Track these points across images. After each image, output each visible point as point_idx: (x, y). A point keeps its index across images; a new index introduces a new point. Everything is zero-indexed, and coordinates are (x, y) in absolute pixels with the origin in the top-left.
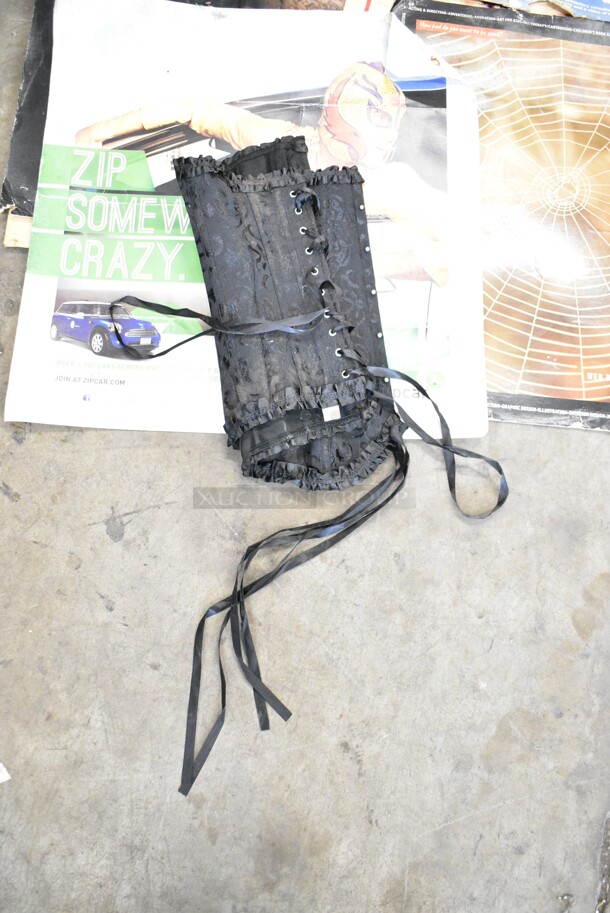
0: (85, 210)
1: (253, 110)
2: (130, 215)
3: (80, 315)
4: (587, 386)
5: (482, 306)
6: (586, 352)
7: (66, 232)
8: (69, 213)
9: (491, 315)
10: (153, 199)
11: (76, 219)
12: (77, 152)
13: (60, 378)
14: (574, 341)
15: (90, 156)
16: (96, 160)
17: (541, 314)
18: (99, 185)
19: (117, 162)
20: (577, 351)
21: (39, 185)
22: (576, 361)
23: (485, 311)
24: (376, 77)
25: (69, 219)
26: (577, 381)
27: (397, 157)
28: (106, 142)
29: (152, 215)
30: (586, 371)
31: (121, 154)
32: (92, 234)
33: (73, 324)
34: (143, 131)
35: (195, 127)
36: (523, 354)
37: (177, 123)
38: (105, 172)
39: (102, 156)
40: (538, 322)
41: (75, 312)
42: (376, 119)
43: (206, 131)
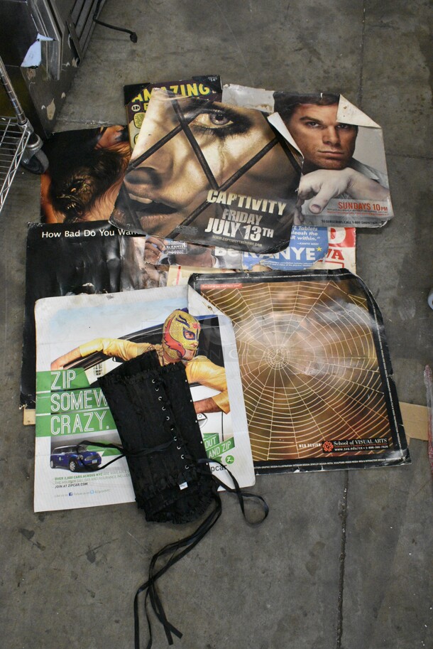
0: (59, 401)
1: (131, 340)
2: (80, 400)
3: (63, 454)
4: (299, 451)
5: (246, 419)
6: (297, 435)
7: (52, 414)
8: (52, 404)
9: (252, 424)
10: (90, 391)
11: (55, 406)
12: (52, 373)
13: (57, 487)
14: (291, 430)
15: (58, 374)
16: (61, 376)
17: (275, 415)
18: (64, 387)
19: (71, 375)
20: (293, 435)
21: (37, 393)
22: (293, 440)
23: (248, 422)
24: (184, 315)
25: (52, 407)
26: (294, 450)
28: (65, 366)
29: (90, 399)
30: (298, 444)
31: (72, 371)
32: (64, 413)
33: (60, 459)
34: (81, 358)
35: (105, 353)
36: (269, 440)
37: (97, 351)
38: (66, 380)
39: (64, 373)
40: (274, 423)
41: (61, 453)
42: (188, 336)
43: (111, 354)
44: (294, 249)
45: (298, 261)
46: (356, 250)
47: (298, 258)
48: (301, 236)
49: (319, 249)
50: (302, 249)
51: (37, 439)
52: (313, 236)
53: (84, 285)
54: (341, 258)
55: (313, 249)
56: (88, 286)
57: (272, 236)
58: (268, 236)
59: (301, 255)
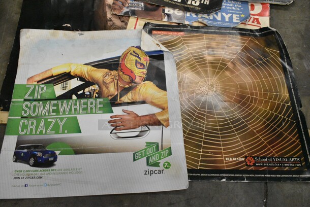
0: (29, 108)
1: (93, 66)
2: (47, 108)
3: (26, 150)
4: (226, 163)
5: (182, 134)
6: (224, 149)
7: (21, 117)
8: (23, 110)
9: (186, 137)
10: (55, 102)
11: (26, 112)
12: (27, 86)
13: (15, 178)
14: (219, 145)
15: (32, 87)
16: (34, 89)
17: (205, 135)
18: (35, 98)
19: (42, 89)
20: (221, 149)
21: (12, 100)
22: (221, 153)
23: (184, 136)
24: (138, 51)
25: (23, 112)
26: (221, 162)
27: (147, 79)
28: (38, 82)
29: (55, 108)
30: (225, 157)
31: (43, 86)
32: (32, 117)
33: (22, 154)
34: (52, 76)
35: (72, 74)
36: (200, 152)
37: (65, 72)
38: (38, 93)
39: (37, 87)
40: (205, 139)
41: (23, 149)
42: (139, 66)
43: (76, 75)
44: (224, 14)
45: (227, 22)
46: (270, 19)
47: (227, 20)
48: (229, 7)
49: (242, 16)
50: (230, 15)
51: (5, 137)
52: (237, 7)
53: (64, 25)
54: (258, 23)
55: (238, 16)
56: (67, 26)
57: (208, 4)
58: (205, 3)
59: (229, 18)
